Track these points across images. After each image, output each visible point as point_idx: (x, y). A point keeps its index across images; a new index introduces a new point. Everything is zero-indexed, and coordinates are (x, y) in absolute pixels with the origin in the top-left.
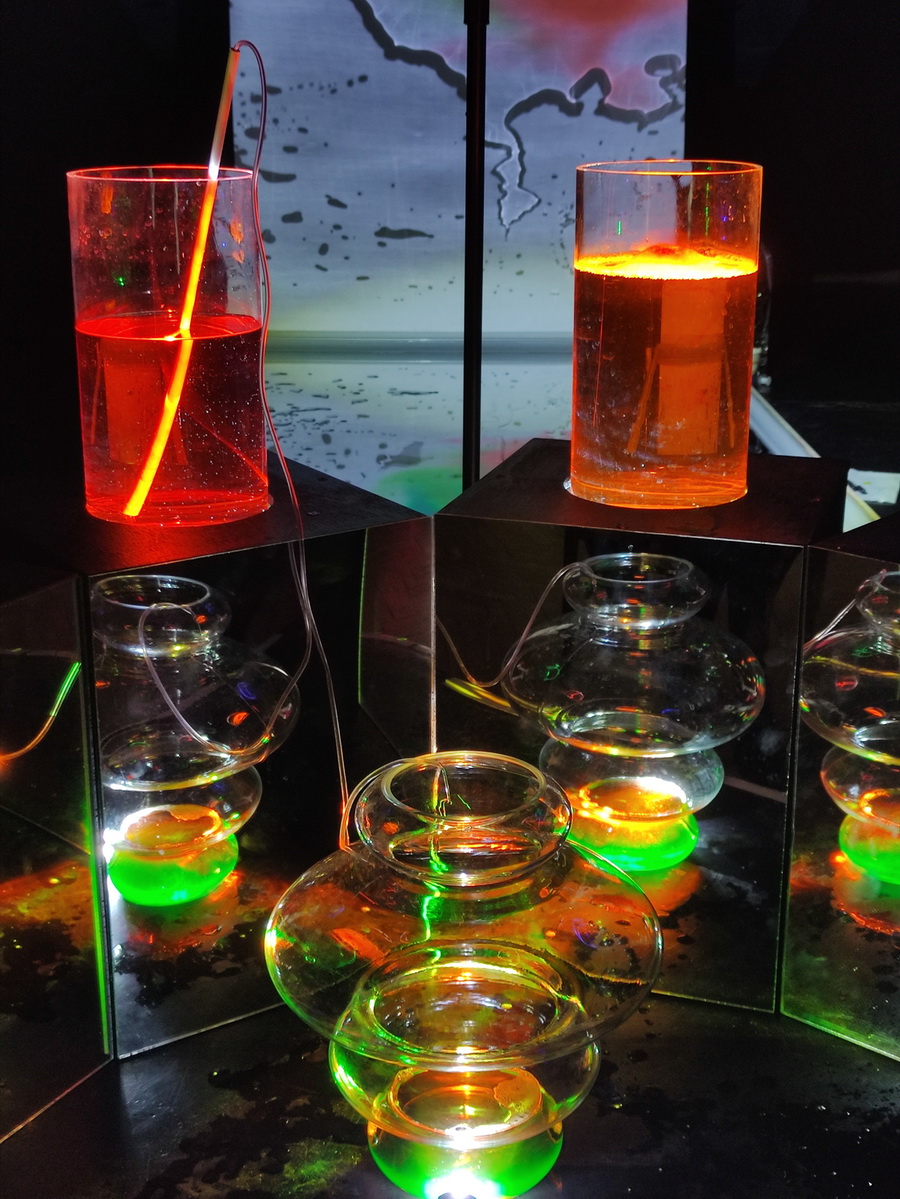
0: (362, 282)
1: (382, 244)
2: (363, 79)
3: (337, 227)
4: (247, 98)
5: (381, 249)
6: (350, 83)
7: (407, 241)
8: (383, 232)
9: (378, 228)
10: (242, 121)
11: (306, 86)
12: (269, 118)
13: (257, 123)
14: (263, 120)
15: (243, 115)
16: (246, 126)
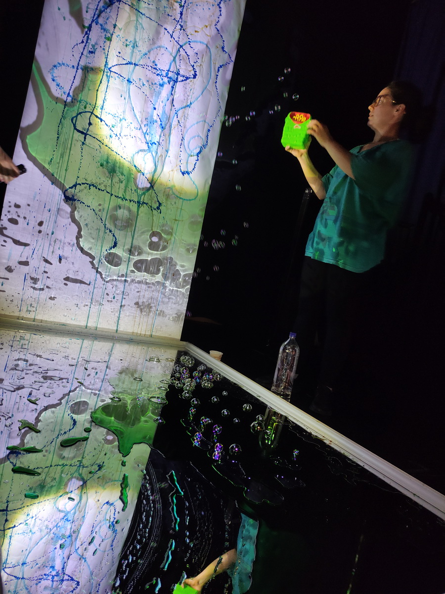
1: (66, 284)
3: (46, 272)
4: (12, 204)
5: (65, 286)
7: (77, 285)
8: (67, 279)
9: (66, 277)
10: (8, 214)
12: (22, 216)
13: (15, 217)
14: (19, 216)
15: (9, 212)
16: (10, 217)
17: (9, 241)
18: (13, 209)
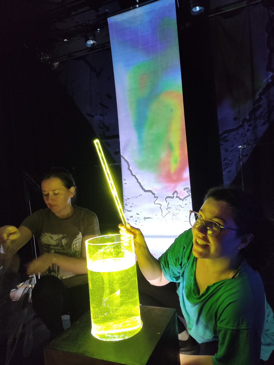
1: (145, 220)
2: (141, 195)
3: (138, 218)
4: (125, 200)
6: (139, 196)
7: (148, 219)
11: (133, 197)
12: (128, 203)
13: (126, 203)
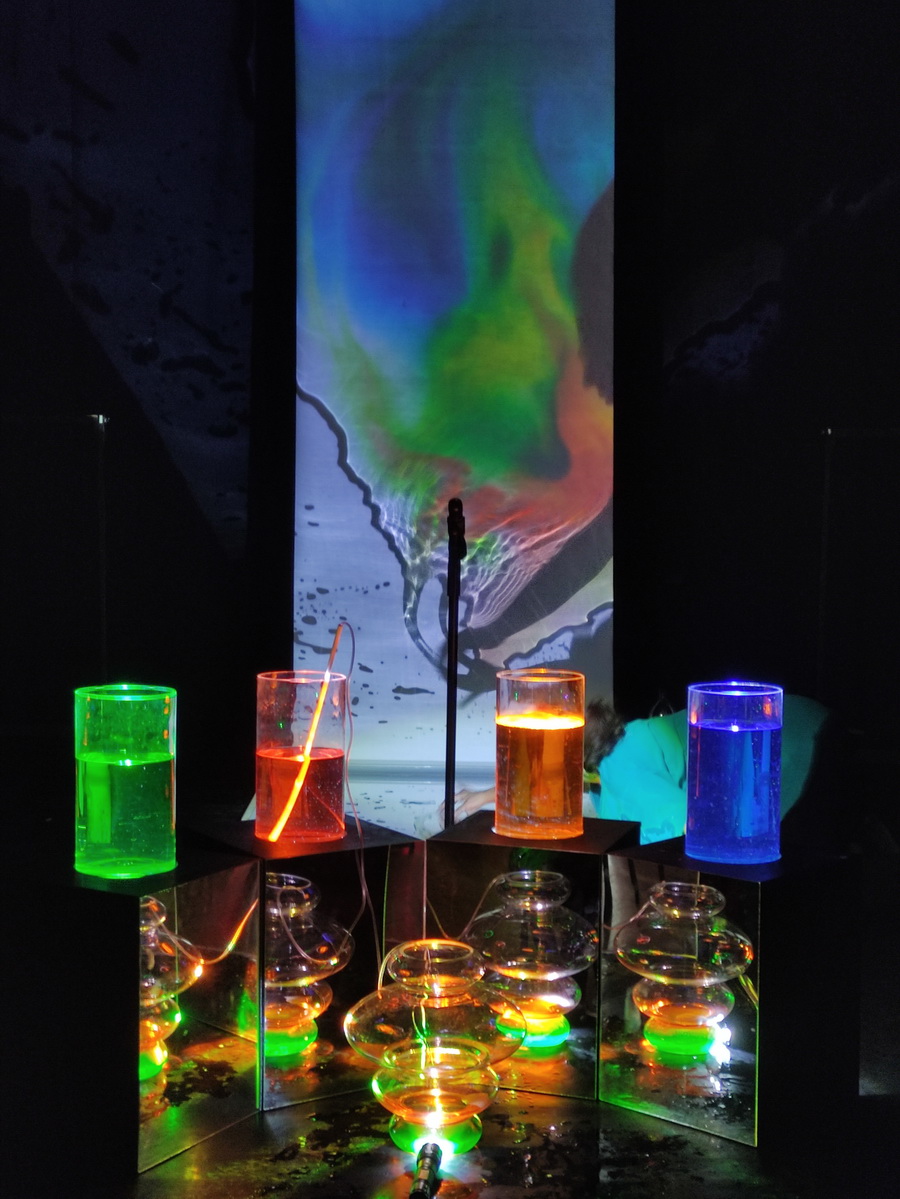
0: (382, 725)
2: (387, 584)
3: (366, 686)
4: (304, 596)
5: (397, 702)
6: (378, 587)
7: (415, 696)
8: (399, 690)
9: (395, 687)
11: (347, 589)
12: (319, 610)
13: (311, 613)
14: (315, 611)
15: (301, 608)
16: (303, 615)
17: (309, 650)
18: (307, 603)
